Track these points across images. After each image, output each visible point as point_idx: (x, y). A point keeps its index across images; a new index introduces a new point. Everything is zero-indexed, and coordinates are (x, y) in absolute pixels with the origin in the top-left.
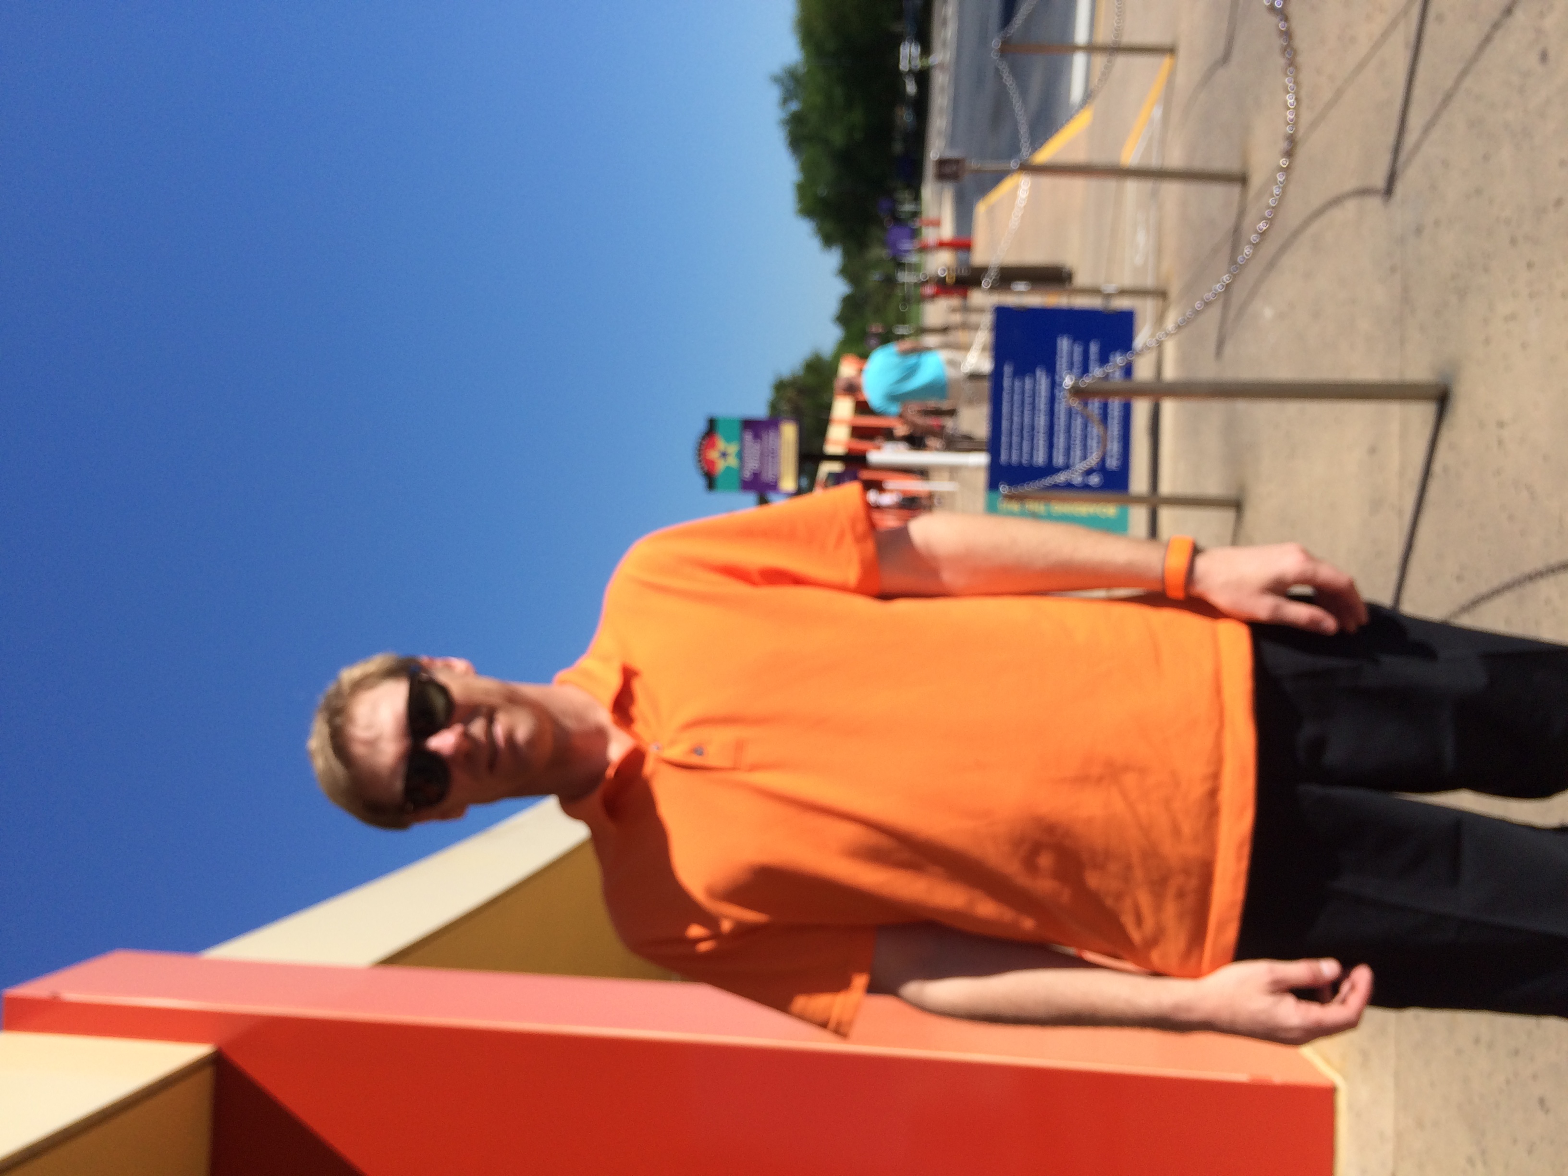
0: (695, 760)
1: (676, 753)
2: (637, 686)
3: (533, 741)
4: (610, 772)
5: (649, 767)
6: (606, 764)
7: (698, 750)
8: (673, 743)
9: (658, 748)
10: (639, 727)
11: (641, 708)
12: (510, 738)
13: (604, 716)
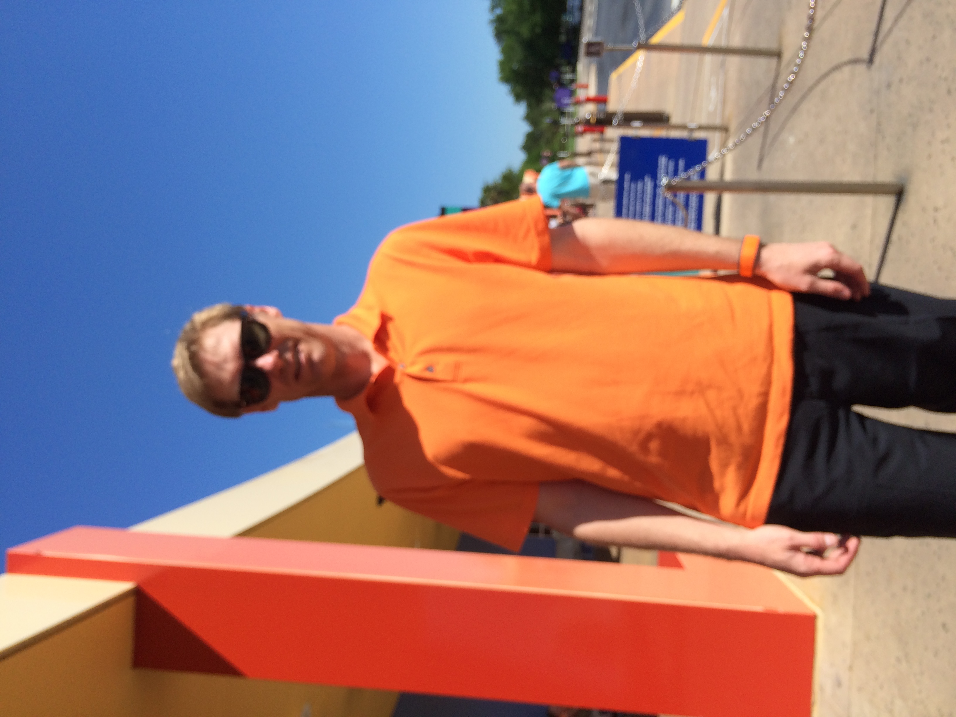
0: (427, 375)
1: (416, 369)
2: (391, 327)
3: (323, 360)
4: (373, 379)
5: (398, 378)
6: (370, 374)
7: (429, 368)
8: (413, 363)
9: (403, 366)
10: (392, 354)
11: (393, 341)
12: (309, 359)
13: (368, 346)
